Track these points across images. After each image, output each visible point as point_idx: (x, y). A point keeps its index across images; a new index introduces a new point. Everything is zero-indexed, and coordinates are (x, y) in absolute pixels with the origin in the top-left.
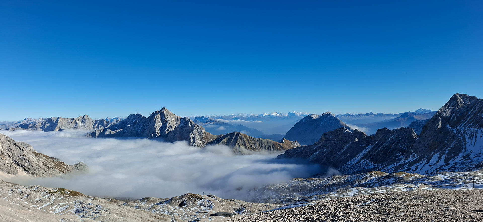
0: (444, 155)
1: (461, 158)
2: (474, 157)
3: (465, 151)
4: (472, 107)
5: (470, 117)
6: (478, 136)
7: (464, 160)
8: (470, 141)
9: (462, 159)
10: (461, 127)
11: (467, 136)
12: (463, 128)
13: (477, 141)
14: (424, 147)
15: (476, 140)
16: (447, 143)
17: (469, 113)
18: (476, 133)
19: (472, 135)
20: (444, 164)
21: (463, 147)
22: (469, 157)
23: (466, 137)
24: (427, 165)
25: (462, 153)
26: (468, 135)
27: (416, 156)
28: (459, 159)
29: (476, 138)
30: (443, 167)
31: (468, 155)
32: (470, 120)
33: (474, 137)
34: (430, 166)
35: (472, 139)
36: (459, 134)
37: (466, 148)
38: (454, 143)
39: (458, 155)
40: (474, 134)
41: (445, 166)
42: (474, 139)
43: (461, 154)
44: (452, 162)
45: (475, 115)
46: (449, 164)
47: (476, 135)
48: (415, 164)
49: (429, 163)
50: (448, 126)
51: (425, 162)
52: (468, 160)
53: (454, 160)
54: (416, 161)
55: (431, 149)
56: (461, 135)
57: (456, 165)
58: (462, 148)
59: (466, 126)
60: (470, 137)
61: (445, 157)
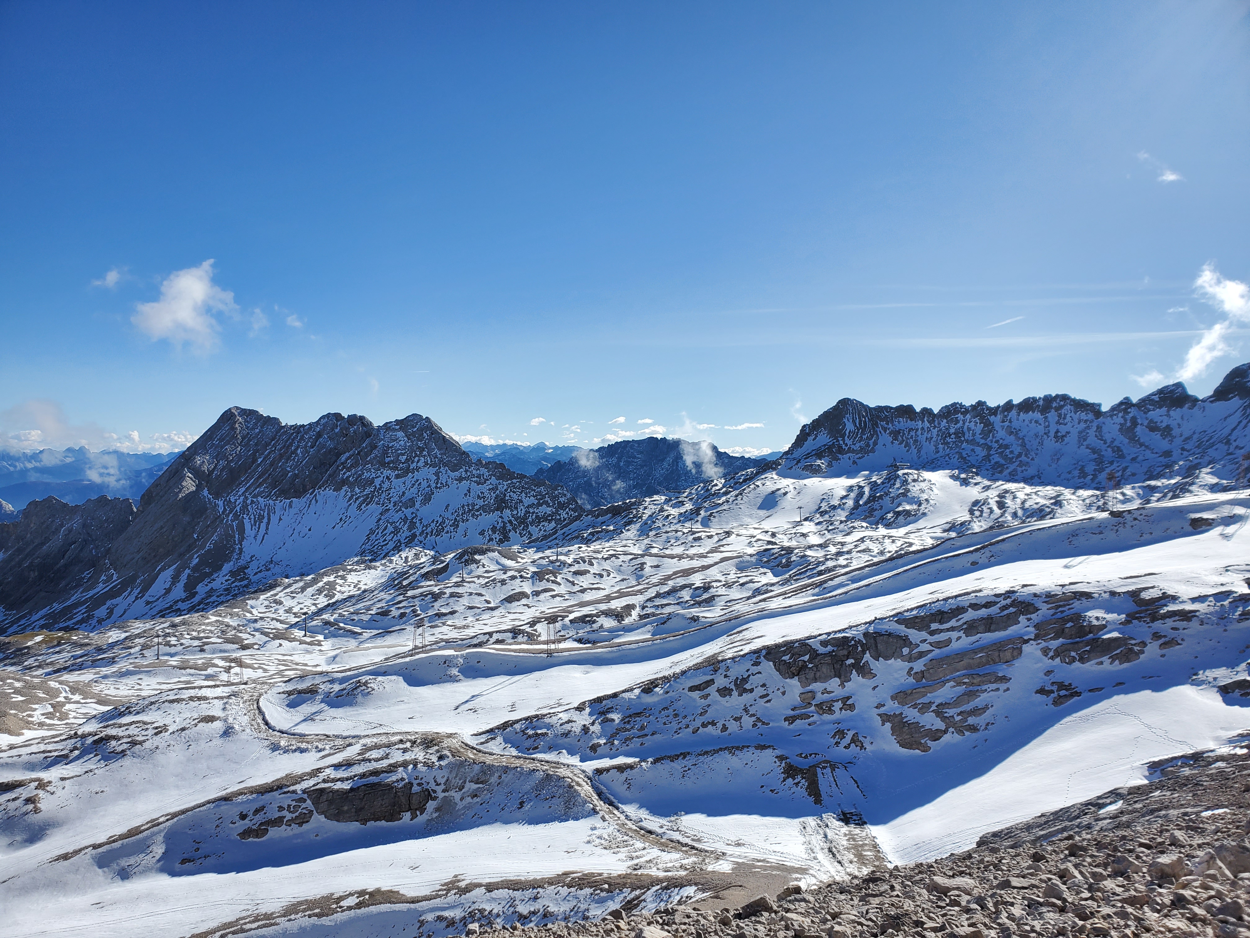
0: (187, 571)
1: (227, 578)
2: (255, 574)
3: (237, 559)
4: (267, 444)
5: (260, 469)
6: (274, 519)
7: (233, 582)
8: (253, 533)
9: (226, 581)
10: (237, 497)
11: (250, 519)
12: (242, 498)
13: (269, 532)
14: (139, 552)
15: (267, 529)
16: (198, 539)
17: (260, 460)
18: (271, 511)
19: (260, 515)
20: (183, 595)
21: (234, 549)
22: (245, 573)
23: (246, 521)
24: (141, 602)
25: (232, 563)
26: (252, 517)
27: (115, 578)
28: (221, 580)
29: (268, 523)
30: (180, 605)
31: (244, 568)
32: (259, 477)
33: (265, 520)
34: (148, 603)
35: (259, 528)
36: (229, 513)
37: (241, 550)
38: (214, 537)
39: (220, 568)
40: (266, 514)
41: (183, 601)
42: (263, 526)
43: (227, 567)
44: (201, 589)
45: (272, 464)
46: (194, 595)
47: (269, 515)
48: (109, 603)
49: (146, 597)
50: (205, 492)
51: (135, 594)
52: (241, 580)
53: (210, 582)
54: (113, 594)
55: (155, 556)
56: (236, 516)
57: (211, 596)
58: (233, 552)
59: (250, 494)
60: (255, 522)
61: (189, 575)
